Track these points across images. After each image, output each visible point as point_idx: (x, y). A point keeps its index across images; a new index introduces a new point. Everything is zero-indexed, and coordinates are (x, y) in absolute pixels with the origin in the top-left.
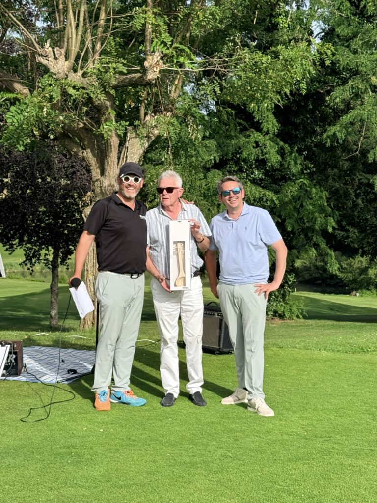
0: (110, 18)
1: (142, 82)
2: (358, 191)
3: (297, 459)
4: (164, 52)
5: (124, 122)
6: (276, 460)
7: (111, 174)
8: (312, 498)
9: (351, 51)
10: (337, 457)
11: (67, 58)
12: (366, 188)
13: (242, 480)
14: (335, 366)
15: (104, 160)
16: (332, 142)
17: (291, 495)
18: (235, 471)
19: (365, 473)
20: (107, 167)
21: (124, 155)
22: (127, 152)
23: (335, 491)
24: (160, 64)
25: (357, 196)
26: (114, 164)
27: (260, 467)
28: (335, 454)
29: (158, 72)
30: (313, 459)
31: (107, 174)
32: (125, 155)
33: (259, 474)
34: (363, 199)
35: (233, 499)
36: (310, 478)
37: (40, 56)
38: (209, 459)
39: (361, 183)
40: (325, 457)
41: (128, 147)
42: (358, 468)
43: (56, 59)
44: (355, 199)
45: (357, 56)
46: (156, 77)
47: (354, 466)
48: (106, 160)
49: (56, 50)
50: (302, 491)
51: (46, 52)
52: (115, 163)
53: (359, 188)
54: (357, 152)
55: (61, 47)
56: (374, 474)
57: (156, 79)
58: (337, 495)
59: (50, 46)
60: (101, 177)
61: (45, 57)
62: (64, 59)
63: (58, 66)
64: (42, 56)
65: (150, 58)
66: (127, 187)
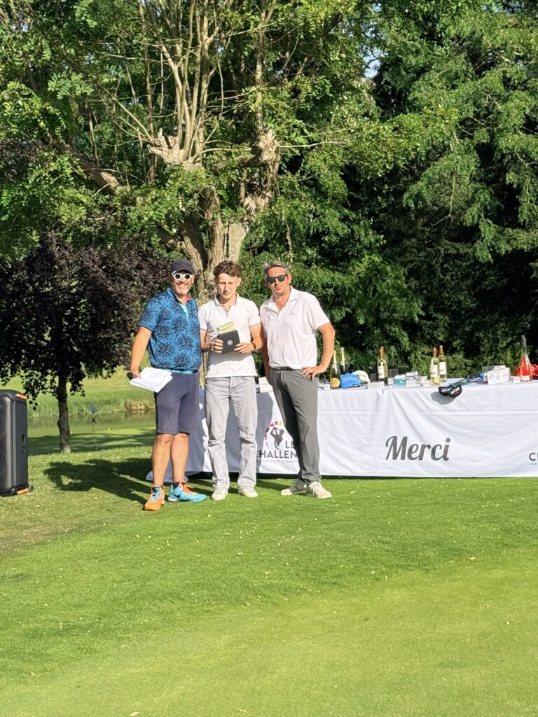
0: (221, 101)
1: (256, 163)
2: (445, 266)
11: (182, 146)
12: (456, 261)
16: (415, 204)
22: (228, 240)
24: (275, 143)
25: (445, 271)
26: (219, 254)
29: (274, 152)
32: (226, 243)
34: (453, 275)
37: (152, 146)
39: (447, 255)
41: (228, 234)
43: (170, 148)
44: (442, 277)
46: (271, 157)
49: (170, 138)
51: (160, 142)
53: (446, 261)
55: (175, 135)
59: (163, 135)
60: (204, 271)
61: (159, 146)
62: (179, 147)
63: (173, 155)
64: (156, 146)
65: (264, 137)
66: (178, 284)
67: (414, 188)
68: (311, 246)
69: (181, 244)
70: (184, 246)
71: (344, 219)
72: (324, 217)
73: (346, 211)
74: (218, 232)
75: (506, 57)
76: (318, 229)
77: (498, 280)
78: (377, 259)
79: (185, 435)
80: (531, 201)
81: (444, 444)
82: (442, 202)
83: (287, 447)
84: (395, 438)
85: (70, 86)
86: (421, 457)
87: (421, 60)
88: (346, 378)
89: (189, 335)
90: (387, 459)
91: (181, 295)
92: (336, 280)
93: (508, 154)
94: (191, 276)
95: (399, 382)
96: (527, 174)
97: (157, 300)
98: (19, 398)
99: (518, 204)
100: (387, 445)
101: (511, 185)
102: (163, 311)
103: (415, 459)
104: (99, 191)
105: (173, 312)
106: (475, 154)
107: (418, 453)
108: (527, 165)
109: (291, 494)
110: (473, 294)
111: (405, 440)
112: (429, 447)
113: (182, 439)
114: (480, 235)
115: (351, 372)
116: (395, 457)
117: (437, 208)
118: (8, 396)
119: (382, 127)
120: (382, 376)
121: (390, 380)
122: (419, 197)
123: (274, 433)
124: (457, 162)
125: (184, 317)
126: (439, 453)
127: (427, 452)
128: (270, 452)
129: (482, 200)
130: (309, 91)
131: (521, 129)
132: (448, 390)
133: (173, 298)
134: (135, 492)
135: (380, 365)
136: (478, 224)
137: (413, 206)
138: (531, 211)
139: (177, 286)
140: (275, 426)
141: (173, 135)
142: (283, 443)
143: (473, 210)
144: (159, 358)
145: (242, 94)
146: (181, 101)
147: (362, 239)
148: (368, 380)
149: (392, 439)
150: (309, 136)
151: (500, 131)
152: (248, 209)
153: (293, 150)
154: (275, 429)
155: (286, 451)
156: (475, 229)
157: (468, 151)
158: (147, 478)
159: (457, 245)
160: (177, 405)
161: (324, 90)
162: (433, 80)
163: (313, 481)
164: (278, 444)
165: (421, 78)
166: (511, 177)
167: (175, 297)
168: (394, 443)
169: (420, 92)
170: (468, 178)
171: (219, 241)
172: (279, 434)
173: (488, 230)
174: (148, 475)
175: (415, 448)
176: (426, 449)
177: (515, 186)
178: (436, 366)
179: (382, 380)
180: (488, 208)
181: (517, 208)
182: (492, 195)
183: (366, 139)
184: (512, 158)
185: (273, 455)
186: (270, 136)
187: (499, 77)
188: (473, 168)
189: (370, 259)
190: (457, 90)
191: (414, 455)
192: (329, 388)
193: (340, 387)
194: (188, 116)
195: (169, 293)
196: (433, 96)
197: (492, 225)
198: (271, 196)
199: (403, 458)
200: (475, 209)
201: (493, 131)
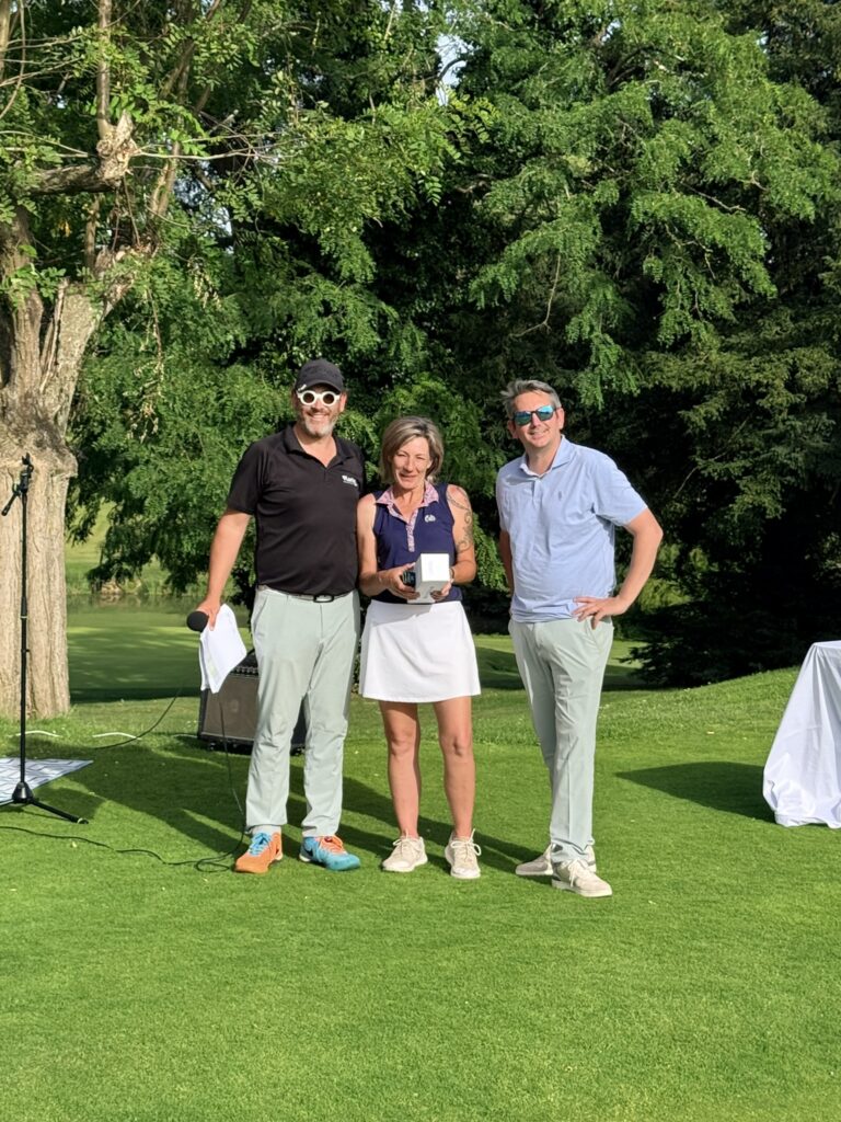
1: (92, 184)
3: (450, 943)
4: (138, 120)
5: (55, 269)
6: (410, 945)
7: (27, 380)
8: (485, 1006)
9: (525, 104)
10: (528, 935)
13: (348, 983)
14: (515, 771)
15: (10, 350)
16: (489, 299)
17: (444, 1003)
18: (333, 967)
19: (583, 959)
20: (16, 364)
21: (52, 339)
22: (59, 332)
23: (526, 992)
24: (131, 147)
26: (32, 360)
27: (381, 960)
28: (525, 930)
29: (126, 164)
30: (482, 941)
31: (17, 380)
32: (55, 338)
33: (380, 971)
35: (334, 1014)
36: (479, 973)
38: (279, 951)
40: (505, 936)
41: (59, 322)
42: (568, 952)
45: (537, 113)
46: (122, 174)
47: (561, 949)
48: (14, 351)
50: (465, 996)
52: (34, 356)
54: (545, 323)
56: (599, 961)
57: (122, 179)
58: (531, 999)
60: (4, 387)
65: (109, 132)
75: (662, 63)
80: (682, 307)
93: (650, 224)
96: (679, 261)
99: (660, 309)
106: (596, 221)
108: (679, 245)
122: (494, 288)
150: (204, 137)
151: (642, 184)
157: (584, 216)
159: (570, 374)
166: (651, 264)
177: (658, 280)
181: (660, 318)
184: (656, 232)
186: (122, 130)
197: (613, 346)
201: (629, 183)
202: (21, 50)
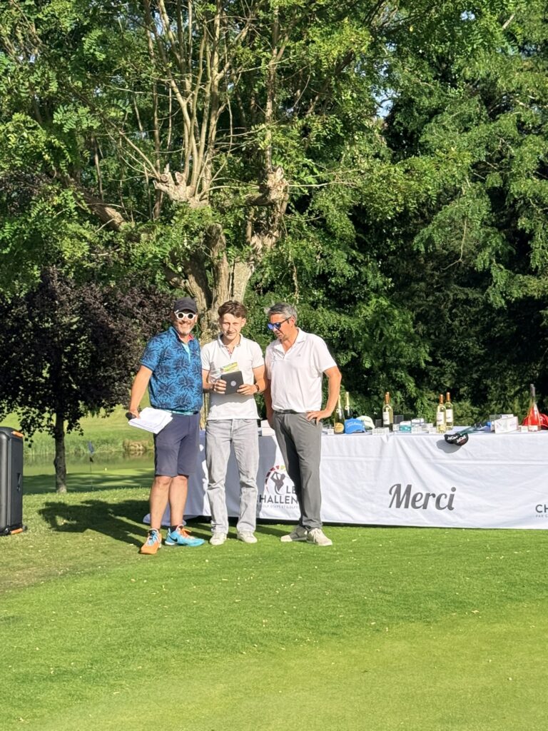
2: (454, 311)
11: (188, 184)
12: (465, 306)
16: (425, 248)
22: (233, 279)
24: (284, 182)
25: (453, 317)
32: (231, 282)
34: (461, 321)
37: (158, 182)
41: (233, 274)
43: (177, 184)
46: (280, 196)
49: (177, 174)
51: (166, 178)
53: (455, 306)
59: (170, 171)
60: (208, 310)
61: (165, 182)
62: (185, 184)
63: (179, 191)
64: (162, 182)
65: (272, 176)
66: (180, 323)
67: (425, 232)
68: (317, 287)
69: (185, 283)
70: (188, 284)
71: (352, 261)
72: (331, 258)
73: (354, 252)
74: (223, 271)
75: (521, 101)
76: (324, 270)
77: (508, 327)
78: (385, 303)
79: (184, 477)
80: (542, 248)
81: (449, 493)
82: (452, 246)
83: (287, 492)
84: (399, 486)
85: (77, 119)
86: (425, 506)
87: (434, 102)
88: (350, 423)
89: (191, 375)
90: (390, 507)
91: (183, 335)
92: (343, 323)
93: (520, 199)
94: (194, 316)
95: (404, 429)
96: (540, 220)
97: (159, 339)
98: (16, 435)
99: (530, 249)
100: (390, 493)
101: (523, 230)
102: (164, 351)
103: (419, 508)
104: (103, 226)
105: (174, 353)
106: (487, 198)
107: (422, 501)
108: (539, 210)
109: (291, 540)
110: (481, 341)
111: (409, 488)
112: (434, 495)
113: (181, 482)
114: (492, 280)
115: (355, 417)
116: (398, 505)
117: (447, 252)
118: (4, 433)
119: (393, 169)
120: (387, 422)
121: (395, 427)
122: (430, 241)
123: (275, 477)
124: (468, 206)
125: (186, 357)
126: (444, 502)
127: (432, 502)
128: (270, 497)
129: (494, 245)
130: (320, 130)
131: (535, 174)
132: (455, 438)
133: (175, 338)
134: (131, 535)
135: (385, 411)
136: (490, 269)
137: (423, 250)
138: (543, 257)
139: (179, 325)
140: (276, 470)
141: (180, 172)
142: (283, 488)
143: (484, 255)
144: (159, 398)
145: (251, 132)
146: (189, 137)
147: (369, 281)
148: (373, 426)
149: (396, 487)
150: (318, 175)
151: (513, 175)
152: (254, 248)
153: (302, 189)
154: (276, 473)
155: (286, 497)
156: (487, 274)
157: (479, 195)
158: (144, 521)
159: (467, 290)
160: (177, 447)
161: (334, 130)
162: (446, 123)
163: (314, 528)
164: (279, 490)
165: (434, 120)
166: (523, 223)
167: (177, 337)
168: (398, 491)
169: (432, 134)
170: (479, 222)
171: (224, 280)
172: (280, 478)
173: (500, 275)
174: (145, 518)
175: (419, 496)
176: (431, 497)
177: (527, 232)
178: (442, 413)
179: (387, 426)
180: (500, 252)
181: (529, 254)
182: (503, 240)
183: (376, 180)
184: (525, 203)
185: (274, 501)
186: (279, 174)
187: (513, 121)
188: (484, 212)
189: (377, 302)
190: (470, 133)
191: (418, 504)
192: (333, 433)
193: (344, 432)
194: (195, 153)
195: (172, 332)
196: (445, 139)
197: (505, 270)
198: (278, 236)
199: (406, 506)
200: (486, 254)
201: (506, 175)
202: (230, 138)
